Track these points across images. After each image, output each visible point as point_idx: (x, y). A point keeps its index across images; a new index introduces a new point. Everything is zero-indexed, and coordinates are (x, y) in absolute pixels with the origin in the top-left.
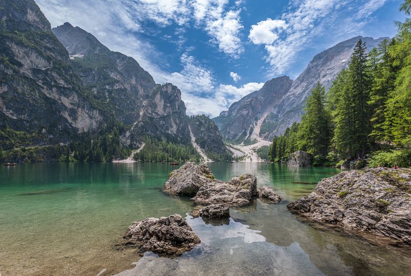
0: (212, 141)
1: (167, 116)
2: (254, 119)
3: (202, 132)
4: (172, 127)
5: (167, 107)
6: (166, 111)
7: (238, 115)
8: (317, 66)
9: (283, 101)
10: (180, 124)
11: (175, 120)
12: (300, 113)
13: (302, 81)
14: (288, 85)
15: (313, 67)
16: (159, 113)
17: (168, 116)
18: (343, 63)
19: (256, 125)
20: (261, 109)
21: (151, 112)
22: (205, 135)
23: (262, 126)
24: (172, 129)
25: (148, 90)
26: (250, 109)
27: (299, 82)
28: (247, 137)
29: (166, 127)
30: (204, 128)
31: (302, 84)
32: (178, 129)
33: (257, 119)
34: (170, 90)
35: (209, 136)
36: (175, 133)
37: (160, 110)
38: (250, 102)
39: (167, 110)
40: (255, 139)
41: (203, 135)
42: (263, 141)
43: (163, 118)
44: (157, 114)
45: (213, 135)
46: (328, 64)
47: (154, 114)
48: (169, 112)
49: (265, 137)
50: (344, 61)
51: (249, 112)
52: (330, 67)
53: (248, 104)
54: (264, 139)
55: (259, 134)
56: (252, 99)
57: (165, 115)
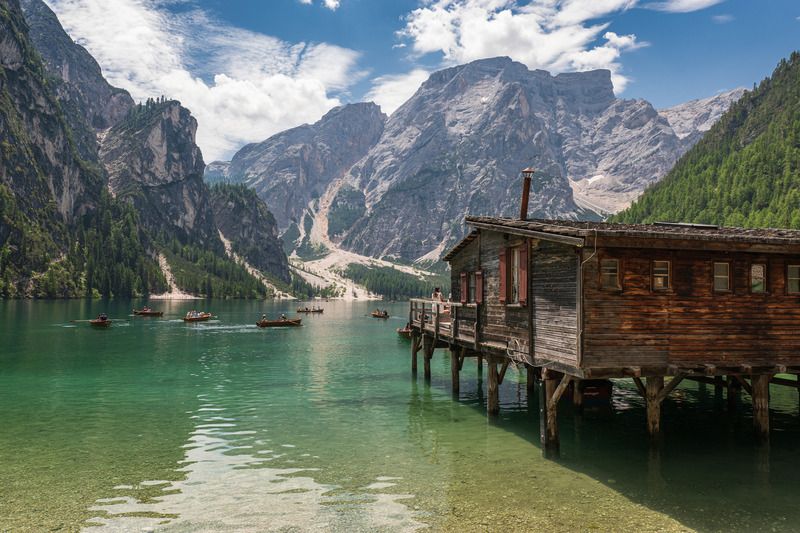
0: (266, 250)
1: (172, 183)
2: (309, 195)
3: (244, 227)
4: (186, 213)
5: (174, 160)
6: (171, 172)
7: (274, 183)
8: (436, 96)
9: (371, 160)
10: (202, 205)
11: (191, 195)
12: (416, 197)
13: (408, 123)
14: (378, 124)
15: (429, 97)
16: (157, 174)
17: (176, 183)
18: (484, 103)
19: (317, 211)
20: (324, 174)
21: (139, 172)
22: (250, 233)
23: (331, 214)
24: (186, 217)
25: (98, 104)
26: (302, 170)
27: (402, 122)
28: (301, 239)
29: (174, 211)
30: (249, 218)
31: (408, 129)
32: (198, 218)
33: (316, 196)
34: (175, 118)
35: (259, 238)
36: (191, 226)
37: (159, 166)
38: (302, 151)
39: (174, 169)
40: (323, 246)
41: (246, 235)
42: (341, 252)
43: (166, 187)
44: (152, 174)
45: (266, 235)
46: (458, 98)
47: (147, 176)
48: (177, 174)
49: (344, 243)
50: (484, 99)
51: (298, 178)
52: (461, 106)
53: (296, 158)
54: (341, 247)
55: (329, 233)
56: (304, 147)
57: (170, 179)
